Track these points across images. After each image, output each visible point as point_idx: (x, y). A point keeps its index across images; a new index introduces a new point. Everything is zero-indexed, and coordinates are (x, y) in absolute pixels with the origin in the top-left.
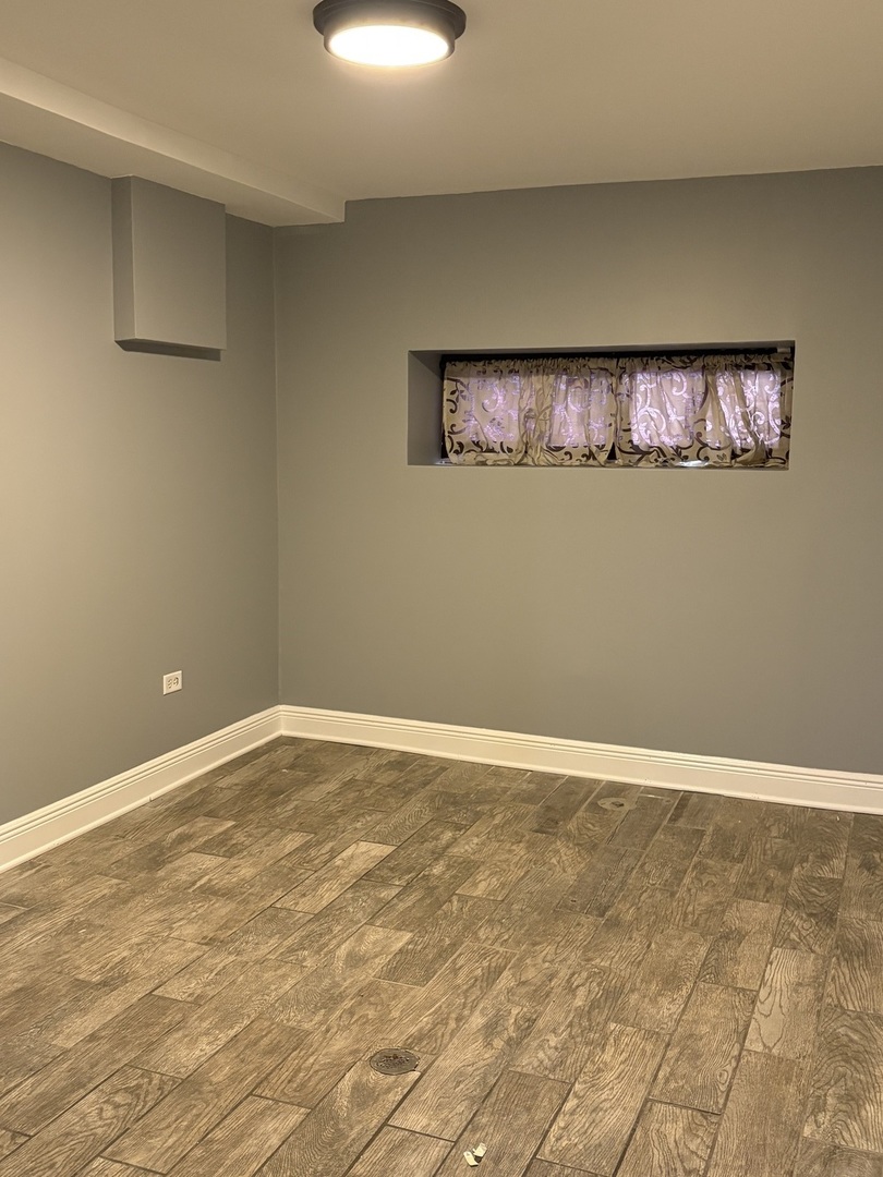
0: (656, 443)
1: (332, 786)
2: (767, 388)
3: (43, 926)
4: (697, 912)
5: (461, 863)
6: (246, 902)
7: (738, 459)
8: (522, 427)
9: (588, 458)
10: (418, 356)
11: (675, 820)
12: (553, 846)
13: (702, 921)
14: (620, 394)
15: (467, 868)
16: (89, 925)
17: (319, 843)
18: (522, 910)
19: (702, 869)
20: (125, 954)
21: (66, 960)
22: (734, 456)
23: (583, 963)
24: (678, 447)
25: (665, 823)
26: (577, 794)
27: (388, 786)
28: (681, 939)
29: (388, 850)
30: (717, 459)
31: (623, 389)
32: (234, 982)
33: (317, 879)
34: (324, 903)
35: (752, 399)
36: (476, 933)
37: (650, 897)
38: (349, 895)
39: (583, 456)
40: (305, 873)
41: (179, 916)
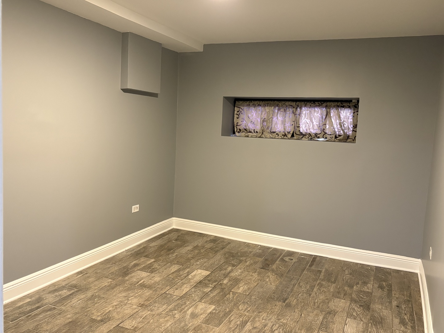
0: (308, 132)
1: (190, 248)
2: (348, 114)
3: (82, 296)
4: (319, 302)
5: (234, 279)
6: (156, 290)
7: (337, 139)
8: (262, 124)
9: (284, 136)
10: (226, 98)
11: (311, 266)
12: (267, 274)
13: (321, 306)
14: (296, 114)
15: (236, 281)
16: (99, 297)
17: (184, 269)
18: (255, 299)
19: (321, 285)
20: (111, 309)
21: (89, 311)
22: (336, 137)
23: (277, 321)
24: (316, 133)
25: (307, 267)
26: (276, 255)
27: (210, 249)
28: (313, 313)
29: (208, 273)
30: (330, 138)
31: (298, 113)
32: (149, 322)
33: (182, 283)
34: (184, 292)
35: (343, 118)
36: (238, 307)
37: (302, 296)
38: (193, 290)
39: (282, 135)
40: (178, 280)
41: (131, 295)
